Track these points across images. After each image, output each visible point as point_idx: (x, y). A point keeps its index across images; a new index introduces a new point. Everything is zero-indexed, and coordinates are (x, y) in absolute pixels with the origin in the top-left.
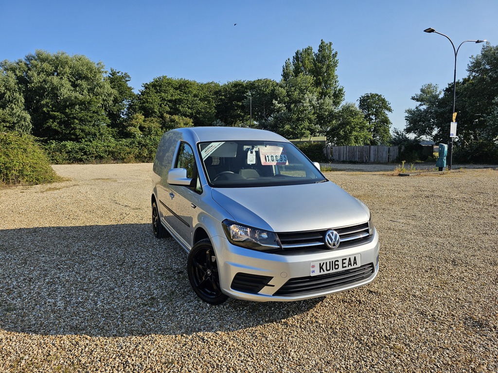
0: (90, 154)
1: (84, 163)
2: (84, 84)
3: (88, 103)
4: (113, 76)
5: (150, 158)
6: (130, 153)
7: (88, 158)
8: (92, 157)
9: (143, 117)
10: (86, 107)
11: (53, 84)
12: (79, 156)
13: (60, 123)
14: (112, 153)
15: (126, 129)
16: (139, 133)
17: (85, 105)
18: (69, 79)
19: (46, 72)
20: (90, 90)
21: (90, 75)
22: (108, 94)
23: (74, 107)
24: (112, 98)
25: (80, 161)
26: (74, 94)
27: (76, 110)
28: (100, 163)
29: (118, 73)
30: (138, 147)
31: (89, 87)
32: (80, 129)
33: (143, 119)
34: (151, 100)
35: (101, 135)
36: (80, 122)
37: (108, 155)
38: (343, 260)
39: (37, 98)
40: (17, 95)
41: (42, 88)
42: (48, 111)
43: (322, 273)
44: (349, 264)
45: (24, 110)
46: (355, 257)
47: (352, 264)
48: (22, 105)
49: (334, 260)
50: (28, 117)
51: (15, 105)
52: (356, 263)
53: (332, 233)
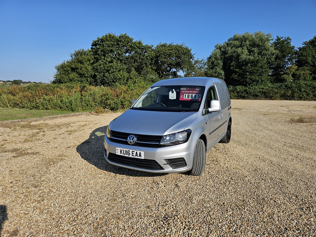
0: (250, 93)
1: (246, 99)
2: (256, 50)
3: (256, 61)
4: (277, 41)
5: (292, 96)
6: (277, 93)
7: (248, 96)
8: (251, 95)
9: (297, 67)
10: (255, 64)
11: (237, 53)
12: (243, 95)
13: (239, 76)
14: (264, 93)
15: (280, 77)
16: (290, 79)
17: (254, 63)
18: (247, 48)
19: (236, 46)
20: (259, 53)
21: (260, 43)
22: (272, 54)
23: (248, 65)
24: (274, 56)
25: (243, 98)
26: (248, 57)
27: (249, 67)
28: (255, 99)
29: (282, 38)
30: (285, 89)
31: (259, 51)
32: (249, 78)
33: (296, 68)
34: (306, 54)
35: (262, 81)
36: (250, 74)
37: (262, 94)
38: (132, 151)
39: (229, 62)
40: (219, 62)
41: (232, 56)
42: (233, 69)
43: (121, 155)
44: (136, 155)
45: (221, 69)
46: (140, 152)
47: (138, 156)
48: (221, 67)
49: (128, 150)
50: (223, 73)
51: (218, 67)
52: (140, 155)
53: (132, 136)
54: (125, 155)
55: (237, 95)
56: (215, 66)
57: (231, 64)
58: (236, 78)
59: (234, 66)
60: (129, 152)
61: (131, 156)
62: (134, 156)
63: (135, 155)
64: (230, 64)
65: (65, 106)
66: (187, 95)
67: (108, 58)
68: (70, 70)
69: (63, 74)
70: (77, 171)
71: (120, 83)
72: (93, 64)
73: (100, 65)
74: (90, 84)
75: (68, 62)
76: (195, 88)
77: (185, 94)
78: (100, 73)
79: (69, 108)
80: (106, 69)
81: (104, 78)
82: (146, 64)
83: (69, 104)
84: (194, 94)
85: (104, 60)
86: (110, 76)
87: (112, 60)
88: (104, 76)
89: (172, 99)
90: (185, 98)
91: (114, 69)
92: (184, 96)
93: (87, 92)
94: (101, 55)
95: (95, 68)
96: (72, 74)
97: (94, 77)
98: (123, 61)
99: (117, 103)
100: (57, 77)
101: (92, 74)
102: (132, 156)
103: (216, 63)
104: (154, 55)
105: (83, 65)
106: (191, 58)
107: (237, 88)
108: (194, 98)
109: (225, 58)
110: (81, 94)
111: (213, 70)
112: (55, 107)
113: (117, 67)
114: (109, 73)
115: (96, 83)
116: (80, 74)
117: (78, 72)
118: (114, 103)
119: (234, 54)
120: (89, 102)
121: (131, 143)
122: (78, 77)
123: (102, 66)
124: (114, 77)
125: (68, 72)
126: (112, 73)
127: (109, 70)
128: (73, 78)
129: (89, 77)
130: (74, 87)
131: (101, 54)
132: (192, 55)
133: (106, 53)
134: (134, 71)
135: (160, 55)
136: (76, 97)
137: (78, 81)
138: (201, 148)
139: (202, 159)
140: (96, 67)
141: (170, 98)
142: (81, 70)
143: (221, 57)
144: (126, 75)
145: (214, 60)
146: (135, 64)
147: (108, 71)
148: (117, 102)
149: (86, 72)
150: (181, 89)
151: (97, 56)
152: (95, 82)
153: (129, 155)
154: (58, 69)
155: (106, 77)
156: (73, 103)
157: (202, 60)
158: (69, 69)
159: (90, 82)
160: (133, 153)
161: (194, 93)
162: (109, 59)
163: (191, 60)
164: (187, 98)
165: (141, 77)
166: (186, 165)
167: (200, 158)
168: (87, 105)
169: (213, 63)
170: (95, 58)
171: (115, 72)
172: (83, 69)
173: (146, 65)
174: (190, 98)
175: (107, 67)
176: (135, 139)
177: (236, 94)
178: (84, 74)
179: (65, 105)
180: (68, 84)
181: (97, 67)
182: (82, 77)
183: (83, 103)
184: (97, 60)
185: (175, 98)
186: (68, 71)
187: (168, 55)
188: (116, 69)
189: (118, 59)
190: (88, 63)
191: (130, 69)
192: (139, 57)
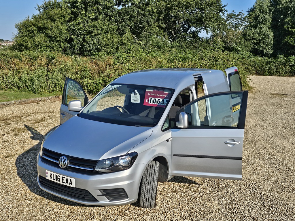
38: (63, 177)
39: (282, 17)
40: (267, 16)
41: (287, 8)
42: (288, 28)
43: (51, 179)
44: (67, 182)
45: (269, 28)
46: (71, 179)
47: (69, 183)
48: (269, 25)
49: (58, 175)
50: (271, 34)
51: (264, 24)
52: (71, 183)
53: (63, 158)
54: (55, 181)
55: (289, 71)
56: (260, 22)
57: (286, 20)
58: (292, 43)
59: (289, 24)
60: (59, 177)
61: (61, 182)
62: (64, 183)
63: (65, 181)
64: (283, 20)
65: (25, 85)
66: (153, 99)
67: (91, 14)
68: (35, 30)
69: (26, 35)
70: (5, 193)
71: (107, 51)
72: (69, 21)
73: (79, 24)
74: (65, 51)
75: (34, 17)
76: (164, 91)
77: (150, 98)
78: (78, 36)
79: (30, 89)
80: (87, 30)
81: (84, 43)
82: (148, 21)
83: (30, 82)
84: (162, 99)
85: (86, 16)
86: (92, 40)
87: (96, 16)
88: (84, 40)
89: (135, 102)
90: (151, 102)
91: (98, 30)
92: (150, 100)
93: (55, 66)
94: (82, 9)
95: (71, 29)
96: (39, 37)
97: (70, 41)
98: (113, 17)
99: (97, 84)
100: (18, 41)
101: (67, 37)
102: (63, 182)
103: (262, 18)
104: (163, 6)
105: (54, 23)
106: (221, 11)
107: (291, 60)
108: (161, 104)
109: (276, 10)
110: (48, 69)
111: (256, 29)
112: (11, 86)
113: (103, 27)
114: (92, 36)
115: (73, 50)
116: (50, 37)
117: (47, 34)
118: (93, 83)
119: (291, 4)
120: (58, 81)
121: (62, 166)
122: (47, 42)
123: (82, 25)
124: (98, 42)
125: (34, 33)
126: (96, 35)
127: (92, 32)
128: (40, 43)
129: (62, 42)
130: (38, 57)
131: (81, 6)
132: (223, 7)
133: (88, 5)
134: (128, 33)
135: (172, 7)
136: (40, 73)
137: (47, 46)
138: (153, 174)
139: (151, 189)
140: (72, 27)
141: (132, 101)
142: (51, 30)
143: (270, 9)
144: (116, 39)
145: (258, 13)
146: (130, 22)
147: (90, 33)
148: (98, 82)
149: (58, 35)
150: (147, 90)
151: (75, 10)
152: (71, 48)
153: (59, 181)
154: (20, 29)
155: (87, 42)
156: (35, 81)
157: (240, 13)
158: (35, 28)
159: (65, 48)
160: (63, 179)
161: (161, 97)
162: (92, 16)
163: (221, 14)
164: (153, 103)
165: (141, 40)
166: (127, 197)
167: (149, 188)
168: (55, 86)
169: (256, 18)
170: (72, 13)
171: (100, 34)
172: (54, 30)
173: (148, 24)
174: (156, 103)
175: (89, 27)
176: (67, 162)
177: (288, 68)
178: (56, 37)
179: (25, 83)
180: (32, 52)
181: (74, 27)
182: (53, 41)
183: (50, 83)
184: (75, 15)
185: (139, 102)
186: (33, 31)
187: (184, 7)
188: (102, 30)
189: (106, 15)
190: (62, 20)
191: (123, 30)
192: (138, 12)
